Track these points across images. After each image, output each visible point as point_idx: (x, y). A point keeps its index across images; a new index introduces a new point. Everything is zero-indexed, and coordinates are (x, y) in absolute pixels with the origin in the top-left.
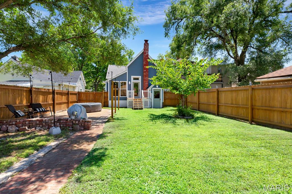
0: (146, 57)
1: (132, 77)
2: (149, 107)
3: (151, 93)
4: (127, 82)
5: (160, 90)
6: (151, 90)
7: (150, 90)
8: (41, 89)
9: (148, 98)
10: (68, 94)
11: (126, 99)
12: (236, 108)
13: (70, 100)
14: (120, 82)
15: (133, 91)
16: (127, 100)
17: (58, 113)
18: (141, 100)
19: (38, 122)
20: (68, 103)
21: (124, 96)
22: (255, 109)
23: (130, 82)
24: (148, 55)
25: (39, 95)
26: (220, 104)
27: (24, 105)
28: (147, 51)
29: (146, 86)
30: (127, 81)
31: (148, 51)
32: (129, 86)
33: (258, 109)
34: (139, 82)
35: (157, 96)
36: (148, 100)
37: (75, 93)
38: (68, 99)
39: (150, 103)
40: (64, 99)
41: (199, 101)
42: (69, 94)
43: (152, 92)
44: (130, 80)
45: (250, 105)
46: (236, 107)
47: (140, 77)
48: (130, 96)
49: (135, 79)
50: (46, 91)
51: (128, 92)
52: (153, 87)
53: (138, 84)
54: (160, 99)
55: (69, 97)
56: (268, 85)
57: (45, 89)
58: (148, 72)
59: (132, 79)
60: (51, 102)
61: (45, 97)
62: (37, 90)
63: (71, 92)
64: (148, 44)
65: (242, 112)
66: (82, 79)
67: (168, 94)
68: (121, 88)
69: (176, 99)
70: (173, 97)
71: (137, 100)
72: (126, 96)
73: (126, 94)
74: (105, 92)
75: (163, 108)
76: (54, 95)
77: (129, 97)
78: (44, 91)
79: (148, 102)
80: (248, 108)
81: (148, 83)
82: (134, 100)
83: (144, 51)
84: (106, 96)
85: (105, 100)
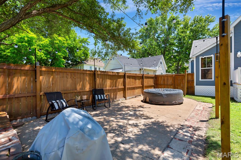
4: (232, 54)
8: (108, 72)
10: (142, 77)
13: (145, 84)
17: (130, 99)
20: (142, 88)
25: (107, 79)
27: (86, 91)
32: (239, 60)
37: (152, 76)
38: (142, 83)
40: (138, 83)
42: (144, 78)
50: (114, 74)
55: (143, 81)
57: (113, 72)
60: (121, 86)
61: (113, 82)
62: (102, 73)
63: (146, 76)
66: (162, 63)
74: (188, 74)
76: (125, 79)
78: (111, 74)
84: (191, 80)
85: (189, 85)
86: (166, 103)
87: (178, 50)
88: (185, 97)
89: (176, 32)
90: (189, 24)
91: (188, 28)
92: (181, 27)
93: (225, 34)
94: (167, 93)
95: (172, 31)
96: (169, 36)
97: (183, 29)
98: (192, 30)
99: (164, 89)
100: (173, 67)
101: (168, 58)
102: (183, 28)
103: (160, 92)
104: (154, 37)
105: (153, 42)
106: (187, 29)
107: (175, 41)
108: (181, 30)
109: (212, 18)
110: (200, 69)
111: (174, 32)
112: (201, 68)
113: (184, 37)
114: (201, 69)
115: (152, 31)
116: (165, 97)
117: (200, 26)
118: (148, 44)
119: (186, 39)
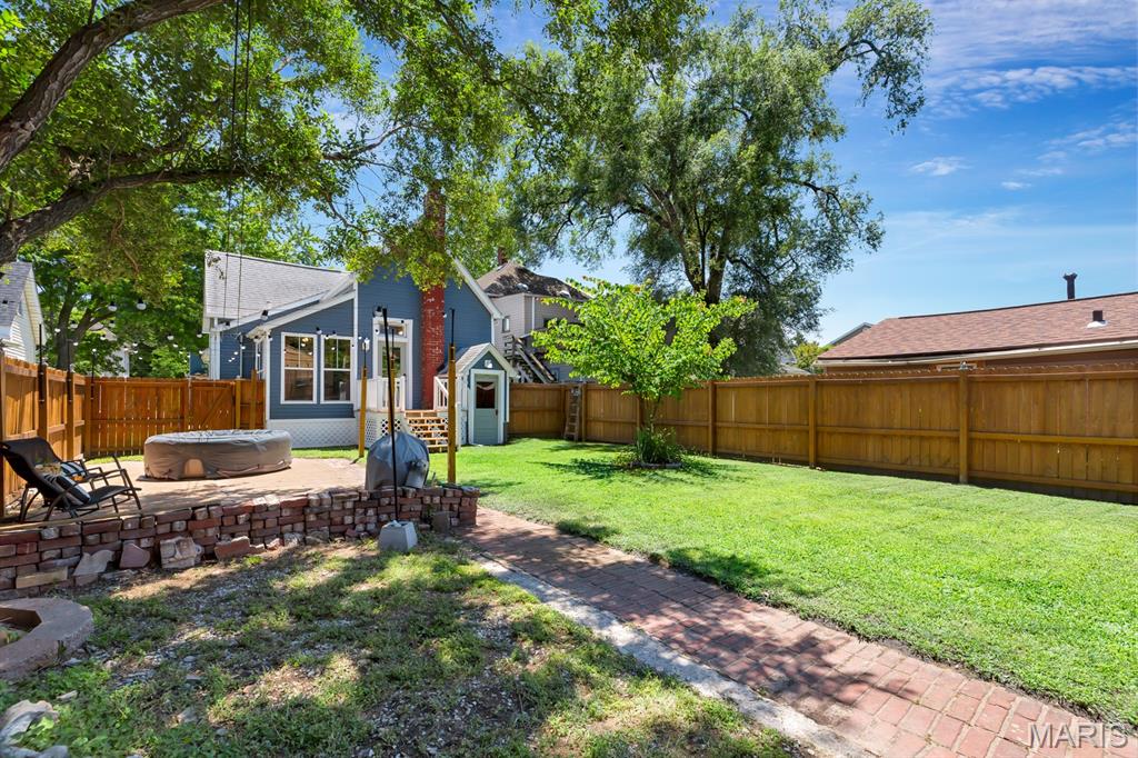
1: (378, 322)
2: (460, 442)
3: (466, 389)
4: (354, 340)
5: (497, 377)
6: (466, 378)
7: (463, 378)
10: (65, 388)
11: (348, 412)
12: (770, 434)
14: (323, 337)
16: (353, 416)
19: (286, 513)
21: (340, 399)
22: (823, 432)
23: (366, 341)
26: (719, 424)
29: (437, 362)
30: (353, 336)
33: (830, 434)
34: (406, 343)
35: (485, 398)
38: (65, 415)
39: (464, 429)
42: (74, 390)
43: (469, 386)
44: (366, 332)
45: (811, 423)
46: (770, 430)
47: (408, 324)
51: (356, 382)
52: (474, 367)
53: (398, 349)
54: (497, 412)
55: (69, 405)
56: (854, 376)
58: (442, 306)
59: (377, 329)
65: (789, 443)
66: (24, 307)
68: (325, 366)
69: (544, 411)
70: (536, 404)
72: (347, 399)
73: (348, 390)
75: (507, 447)
79: (459, 423)
80: (808, 432)
81: (442, 348)
82: (407, 414)
103: (245, 438)
110: (283, 368)
112: (284, 365)
114: (286, 370)
116: (263, 451)
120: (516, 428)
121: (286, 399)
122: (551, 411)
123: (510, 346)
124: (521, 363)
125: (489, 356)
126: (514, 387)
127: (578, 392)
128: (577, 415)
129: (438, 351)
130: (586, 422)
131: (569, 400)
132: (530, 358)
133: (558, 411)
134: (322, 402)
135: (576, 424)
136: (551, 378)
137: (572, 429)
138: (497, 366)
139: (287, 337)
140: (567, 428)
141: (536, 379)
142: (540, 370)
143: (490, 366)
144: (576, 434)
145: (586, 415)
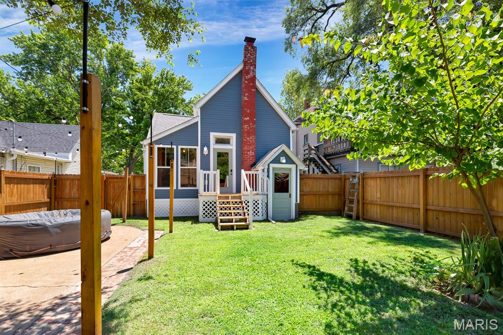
0: (249, 83)
1: (213, 136)
2: (261, 218)
3: (266, 178)
4: (198, 148)
5: (290, 169)
6: (266, 170)
7: (263, 170)
9: (260, 192)
11: (195, 195)
14: (180, 147)
15: (214, 173)
16: (197, 197)
18: (240, 198)
21: (191, 186)
23: (205, 149)
24: (255, 77)
28: (252, 68)
29: (251, 161)
30: (197, 146)
31: (255, 68)
32: (205, 160)
34: (232, 150)
35: (281, 185)
36: (259, 198)
37: (39, 177)
39: (264, 208)
41: (426, 203)
43: (268, 176)
44: (206, 143)
47: (233, 137)
48: (206, 188)
49: (219, 141)
51: (200, 173)
52: (272, 162)
53: (227, 154)
54: (290, 196)
58: (254, 123)
59: (212, 141)
64: (254, 48)
67: (310, 182)
68: (181, 166)
69: (328, 194)
70: (321, 189)
71: (227, 198)
72: (195, 186)
73: (196, 180)
75: (297, 223)
77: (205, 191)
79: (260, 204)
81: (254, 151)
82: (220, 197)
83: (245, 66)
84: (140, 188)
85: (137, 198)
86: (59, 248)
87: (133, 125)
88: (124, 223)
89: (127, 85)
90: (154, 78)
91: (151, 85)
92: (139, 77)
93: (88, 109)
94: (63, 222)
95: (118, 77)
96: (110, 86)
97: (141, 84)
98: (156, 92)
99: (68, 211)
100: (121, 158)
101: (107, 136)
102: (140, 82)
103: (39, 222)
104: (70, 77)
105: (67, 88)
106: (149, 86)
107: (126, 104)
108: (137, 84)
109: (189, 84)
110: (156, 167)
111: (122, 83)
112: (158, 166)
113: (143, 100)
114: (158, 168)
115: (64, 57)
116: (57, 233)
117: (170, 90)
118: (50, 88)
119: (147, 106)
120: (306, 207)
121: (159, 186)
122: (333, 194)
123: (307, 152)
124: (314, 162)
125: (283, 153)
126: (303, 177)
127: (356, 180)
128: (355, 198)
129: (251, 153)
130: (363, 204)
131: (348, 186)
132: (320, 159)
133: (340, 195)
134: (180, 188)
135: (354, 206)
136: (334, 171)
137: (351, 209)
138: (290, 161)
139: (158, 148)
140: (346, 208)
141: (324, 172)
142: (327, 166)
143: (284, 161)
144: (354, 214)
145: (363, 199)
